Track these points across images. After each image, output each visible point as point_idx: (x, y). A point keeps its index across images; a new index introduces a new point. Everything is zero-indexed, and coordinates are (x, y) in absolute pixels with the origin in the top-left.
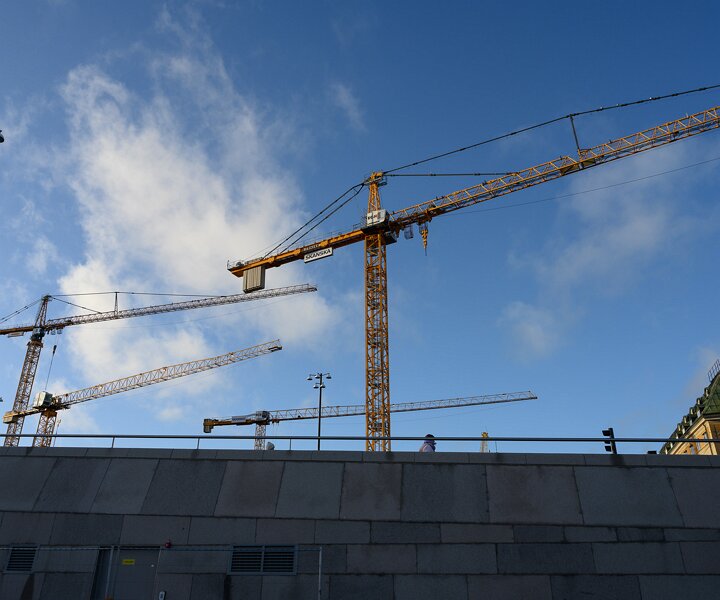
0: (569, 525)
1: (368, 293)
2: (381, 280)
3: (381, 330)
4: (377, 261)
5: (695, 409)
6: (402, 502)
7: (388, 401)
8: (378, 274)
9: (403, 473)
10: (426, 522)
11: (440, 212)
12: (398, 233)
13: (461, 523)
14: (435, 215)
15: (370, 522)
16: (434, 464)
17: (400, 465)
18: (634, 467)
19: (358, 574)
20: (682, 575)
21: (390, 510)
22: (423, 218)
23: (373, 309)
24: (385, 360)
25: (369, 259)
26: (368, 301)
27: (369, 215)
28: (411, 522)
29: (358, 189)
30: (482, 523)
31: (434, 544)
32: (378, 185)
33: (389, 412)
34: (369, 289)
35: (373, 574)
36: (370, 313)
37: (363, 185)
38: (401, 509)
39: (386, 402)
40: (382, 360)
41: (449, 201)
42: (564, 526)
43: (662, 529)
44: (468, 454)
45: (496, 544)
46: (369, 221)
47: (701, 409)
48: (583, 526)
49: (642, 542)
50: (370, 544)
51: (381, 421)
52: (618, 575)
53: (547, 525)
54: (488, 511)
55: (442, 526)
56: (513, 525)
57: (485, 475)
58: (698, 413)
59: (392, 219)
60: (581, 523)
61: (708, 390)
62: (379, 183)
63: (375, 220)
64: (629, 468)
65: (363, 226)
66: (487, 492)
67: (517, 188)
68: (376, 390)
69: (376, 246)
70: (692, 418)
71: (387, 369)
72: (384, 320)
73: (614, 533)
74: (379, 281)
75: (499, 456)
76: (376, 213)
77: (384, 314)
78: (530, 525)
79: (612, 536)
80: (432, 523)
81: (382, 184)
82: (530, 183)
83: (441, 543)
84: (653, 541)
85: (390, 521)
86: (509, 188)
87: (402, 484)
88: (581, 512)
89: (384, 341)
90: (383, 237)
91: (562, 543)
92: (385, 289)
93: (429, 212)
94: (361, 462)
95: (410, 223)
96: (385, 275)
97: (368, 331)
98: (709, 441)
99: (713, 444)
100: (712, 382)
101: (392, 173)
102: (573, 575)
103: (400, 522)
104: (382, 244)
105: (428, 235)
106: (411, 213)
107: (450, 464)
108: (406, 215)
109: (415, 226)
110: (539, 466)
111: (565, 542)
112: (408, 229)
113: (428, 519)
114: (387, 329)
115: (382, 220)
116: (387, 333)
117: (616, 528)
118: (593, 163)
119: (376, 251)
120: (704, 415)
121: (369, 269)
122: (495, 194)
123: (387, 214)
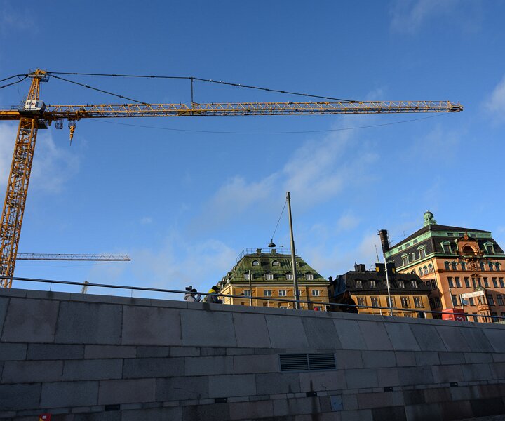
0: (173, 346)
1: (14, 163)
2: (28, 155)
3: (20, 194)
4: (27, 139)
5: (225, 278)
6: (56, 329)
7: (16, 251)
8: (26, 151)
9: (59, 307)
10: (74, 344)
11: (88, 115)
12: (50, 123)
13: (101, 345)
14: (83, 117)
15: (28, 344)
16: (86, 302)
17: (58, 302)
18: (215, 311)
19: (12, 384)
20: (232, 374)
21: (46, 335)
22: (74, 117)
23: (16, 177)
24: (20, 218)
25: (21, 136)
26: (13, 169)
27: (28, 101)
28: (62, 344)
29: (22, 78)
30: (116, 345)
31: (79, 359)
32: (40, 80)
33: (15, 259)
34: (16, 160)
35: (25, 383)
36: (13, 179)
37: (27, 76)
38: (55, 334)
39: (14, 251)
40: (17, 218)
41: (97, 110)
42: (170, 346)
43: (226, 348)
44: (112, 297)
45: (124, 359)
46: (27, 107)
47: (230, 279)
48: (181, 346)
49: (214, 356)
50: (26, 360)
51: (7, 266)
52: (197, 376)
53: (160, 346)
54: (121, 337)
55: (86, 347)
56: (137, 346)
57: (122, 312)
58: (228, 280)
59: (47, 110)
60: (180, 344)
61: (235, 268)
62: (41, 79)
63: (33, 107)
64: (212, 311)
65: (21, 109)
66: (122, 324)
67: (147, 115)
68: (7, 241)
69: (29, 127)
70: (224, 283)
71: (20, 226)
72: (25, 187)
73: (199, 351)
74: (27, 155)
75: (133, 299)
76: (34, 101)
77: (26, 182)
78: (148, 346)
79: (197, 353)
80: (79, 344)
81: (44, 81)
82: (157, 114)
83: (84, 359)
84: (219, 355)
85: (44, 343)
86: (142, 113)
87: (58, 315)
88: (181, 338)
89: (22, 203)
90: (37, 122)
91: (167, 357)
92: (30, 163)
93: (79, 113)
94: (26, 298)
95: (62, 117)
96: (32, 151)
97: (8, 193)
98: (230, 296)
99: (232, 299)
100: (238, 263)
101: (55, 75)
102: (170, 377)
103: (53, 343)
104: (35, 127)
105: (75, 130)
106: (64, 110)
107: (97, 303)
108: (60, 110)
109: (66, 121)
110: (159, 307)
111: (169, 357)
112: (59, 122)
113: (76, 342)
114: (26, 195)
115: (40, 109)
116: (25, 198)
117: (200, 348)
118: (199, 113)
119: (28, 132)
120: (231, 283)
121: (19, 144)
122: (132, 115)
123: (44, 105)
